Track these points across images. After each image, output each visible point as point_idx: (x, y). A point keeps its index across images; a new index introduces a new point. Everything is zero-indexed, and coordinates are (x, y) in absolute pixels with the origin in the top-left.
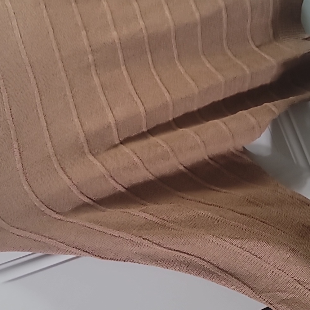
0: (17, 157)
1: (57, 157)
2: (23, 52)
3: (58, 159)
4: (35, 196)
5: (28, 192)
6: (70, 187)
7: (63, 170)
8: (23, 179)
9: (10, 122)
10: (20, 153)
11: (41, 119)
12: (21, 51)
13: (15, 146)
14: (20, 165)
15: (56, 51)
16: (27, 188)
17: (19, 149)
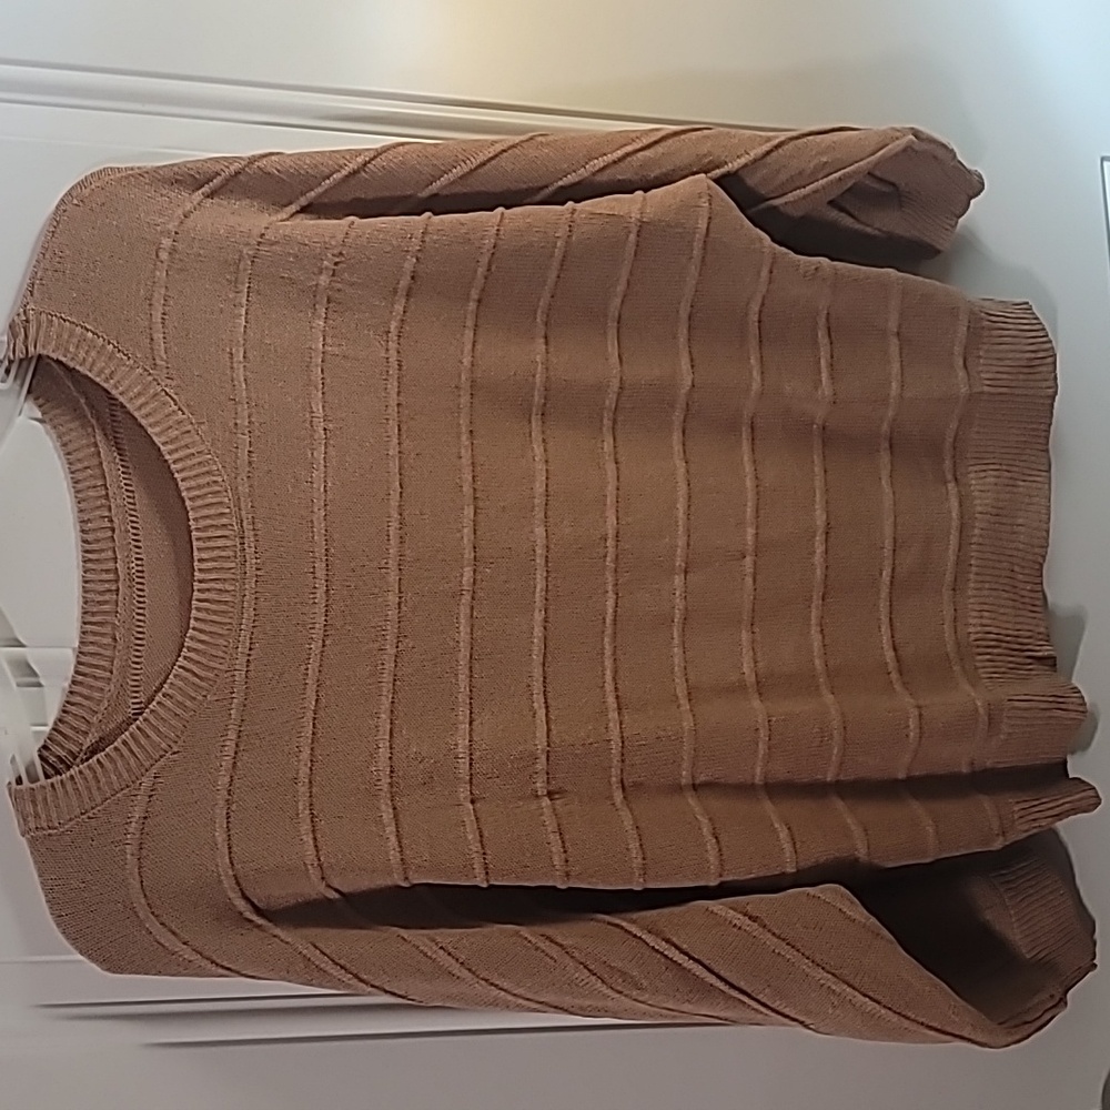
0: (227, 762)
1: (310, 787)
2: (319, 527)
3: (311, 792)
4: (228, 860)
5: (219, 846)
6: (309, 867)
7: (312, 821)
8: (221, 812)
9: (239, 676)
10: (236, 753)
11: (309, 692)
12: (316, 523)
13: (232, 735)
14: (227, 779)
15: (394, 541)
16: (220, 836)
17: (237, 745)
